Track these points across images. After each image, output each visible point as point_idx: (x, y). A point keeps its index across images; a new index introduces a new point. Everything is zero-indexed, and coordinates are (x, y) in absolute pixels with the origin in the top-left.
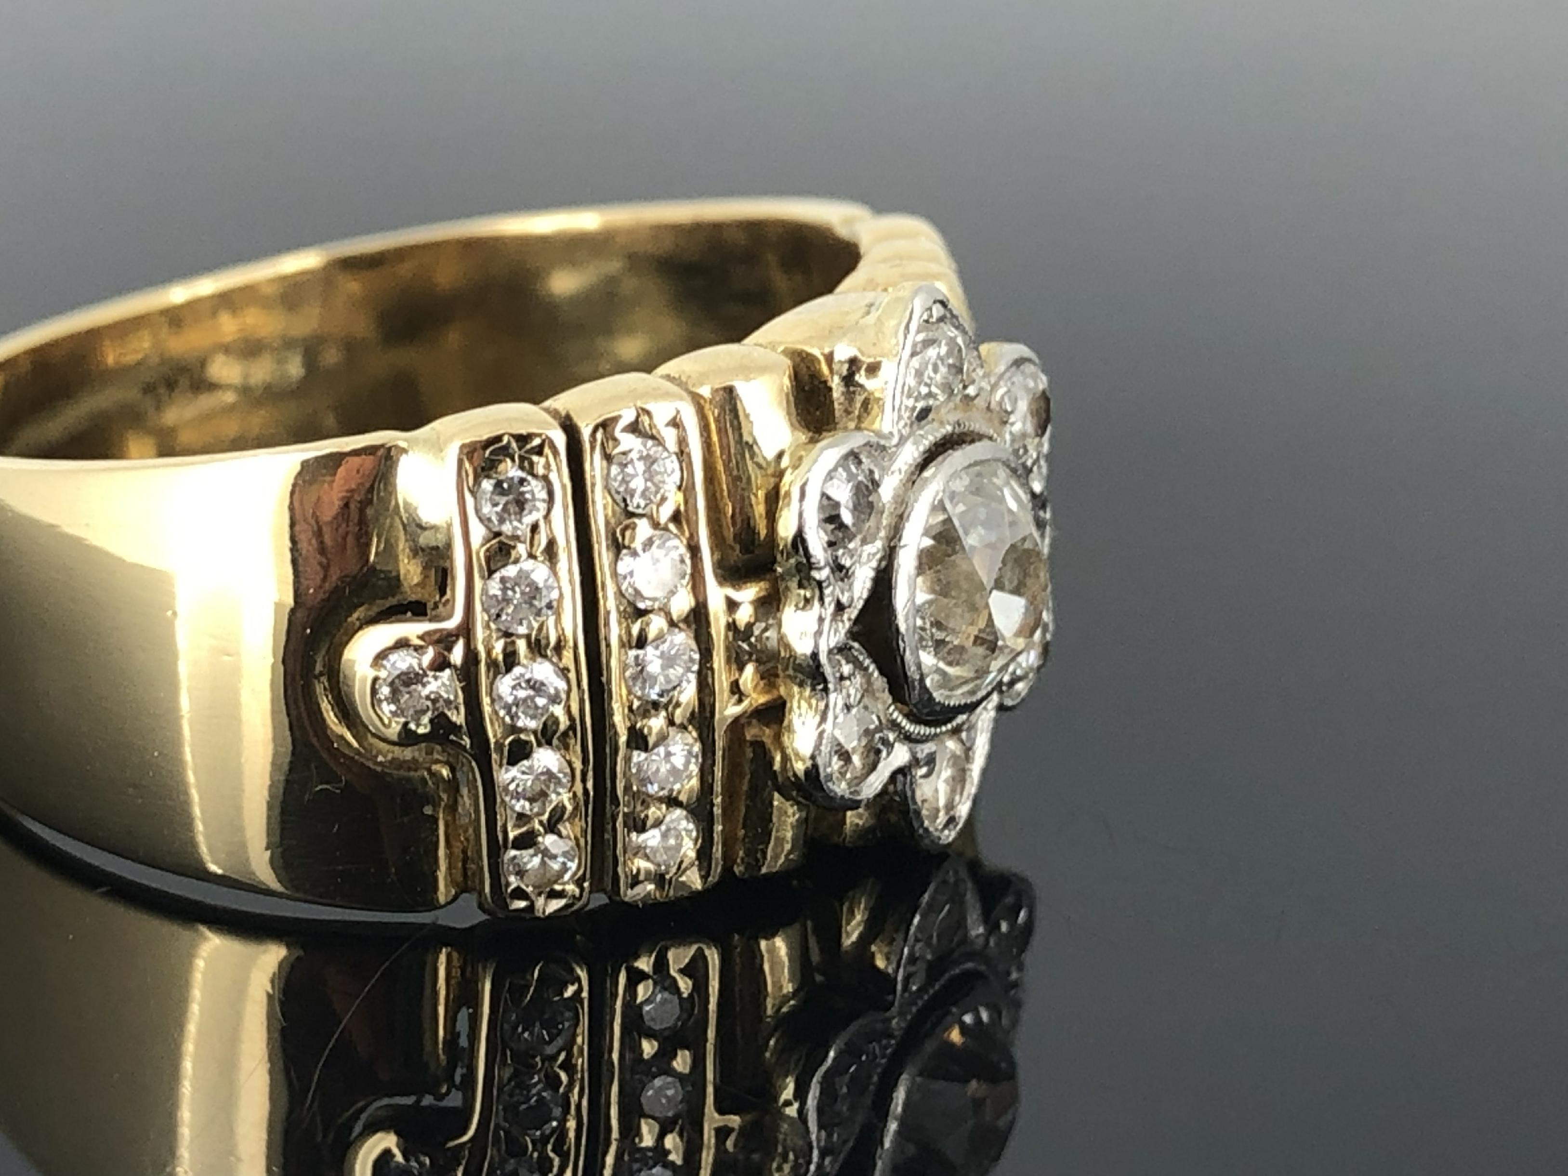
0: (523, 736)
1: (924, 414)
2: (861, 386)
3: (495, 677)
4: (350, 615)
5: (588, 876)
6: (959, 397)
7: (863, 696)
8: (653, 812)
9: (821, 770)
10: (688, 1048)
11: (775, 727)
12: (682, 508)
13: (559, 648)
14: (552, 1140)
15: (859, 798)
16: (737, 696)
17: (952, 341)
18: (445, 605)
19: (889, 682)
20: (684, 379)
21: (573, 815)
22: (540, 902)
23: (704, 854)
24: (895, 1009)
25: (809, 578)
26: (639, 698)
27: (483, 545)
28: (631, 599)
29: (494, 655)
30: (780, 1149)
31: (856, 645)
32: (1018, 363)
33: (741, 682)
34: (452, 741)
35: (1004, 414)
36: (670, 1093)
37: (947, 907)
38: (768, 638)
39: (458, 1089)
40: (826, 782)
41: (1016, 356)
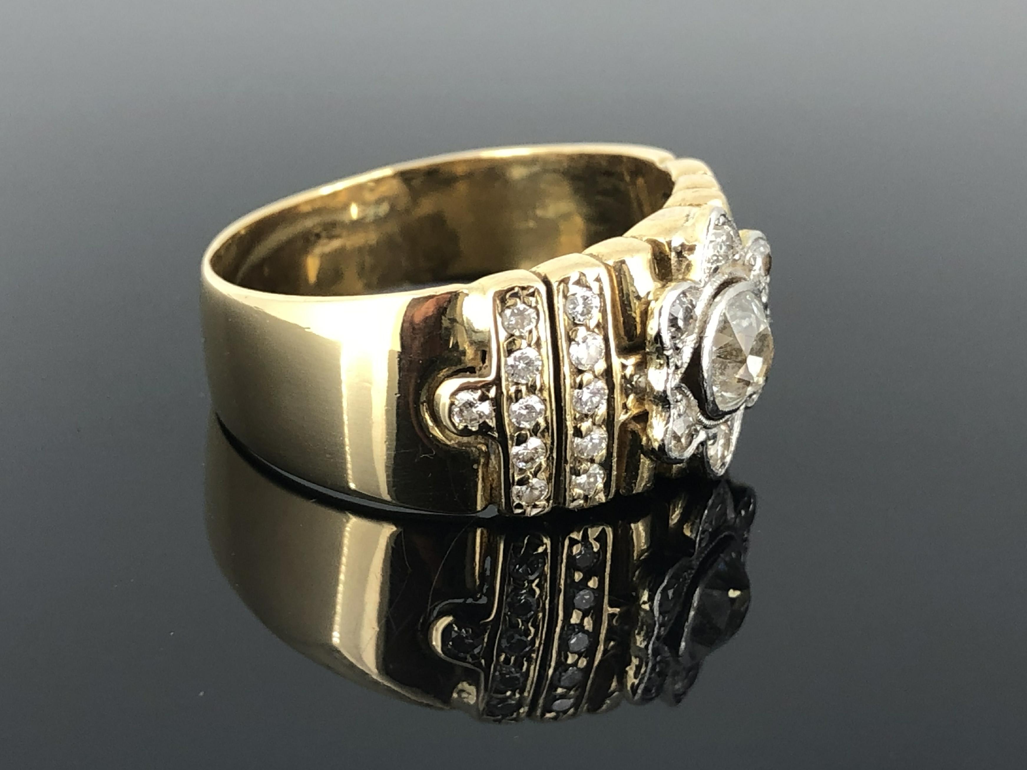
0: (523, 432)
1: (716, 269)
2: (685, 257)
3: (510, 404)
4: (439, 374)
5: (552, 498)
6: (731, 260)
7: (686, 409)
8: (584, 466)
9: (666, 446)
10: (597, 576)
11: (642, 424)
12: (601, 321)
13: (541, 390)
14: (531, 621)
15: (683, 458)
16: (625, 410)
17: (728, 234)
18: (485, 368)
19: (698, 402)
20: (600, 256)
21: (546, 468)
22: (529, 509)
23: (607, 485)
24: (694, 557)
25: (663, 354)
26: (579, 413)
27: (506, 341)
28: (576, 366)
29: (510, 393)
30: (640, 624)
31: (683, 385)
32: (757, 240)
33: (627, 403)
34: (489, 435)
35: (750, 266)
36: (587, 597)
37: (720, 506)
38: (640, 382)
39: (485, 596)
40: (668, 451)
41: (756, 237)
